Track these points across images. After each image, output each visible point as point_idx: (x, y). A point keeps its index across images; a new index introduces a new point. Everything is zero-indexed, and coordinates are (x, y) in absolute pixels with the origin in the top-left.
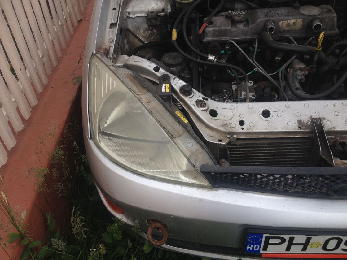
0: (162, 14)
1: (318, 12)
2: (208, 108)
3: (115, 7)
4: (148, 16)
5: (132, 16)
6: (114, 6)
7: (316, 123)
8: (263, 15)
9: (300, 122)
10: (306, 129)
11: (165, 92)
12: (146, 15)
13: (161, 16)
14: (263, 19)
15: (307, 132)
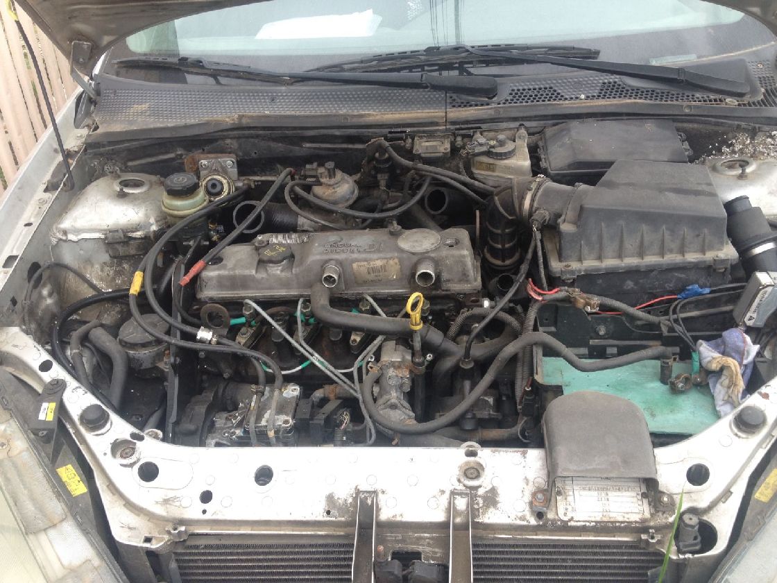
0: (138, 234)
1: (433, 244)
2: (138, 460)
3: (32, 220)
4: (106, 238)
5: (71, 237)
6: (30, 217)
7: (363, 502)
8: (321, 249)
9: (330, 499)
10: (340, 516)
11: (44, 422)
12: (103, 237)
13: (135, 239)
14: (318, 257)
15: (341, 522)
